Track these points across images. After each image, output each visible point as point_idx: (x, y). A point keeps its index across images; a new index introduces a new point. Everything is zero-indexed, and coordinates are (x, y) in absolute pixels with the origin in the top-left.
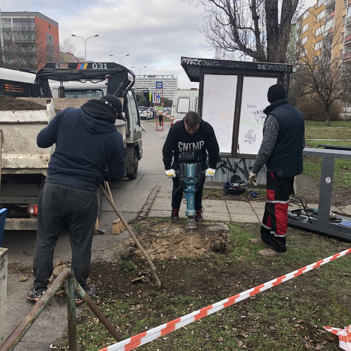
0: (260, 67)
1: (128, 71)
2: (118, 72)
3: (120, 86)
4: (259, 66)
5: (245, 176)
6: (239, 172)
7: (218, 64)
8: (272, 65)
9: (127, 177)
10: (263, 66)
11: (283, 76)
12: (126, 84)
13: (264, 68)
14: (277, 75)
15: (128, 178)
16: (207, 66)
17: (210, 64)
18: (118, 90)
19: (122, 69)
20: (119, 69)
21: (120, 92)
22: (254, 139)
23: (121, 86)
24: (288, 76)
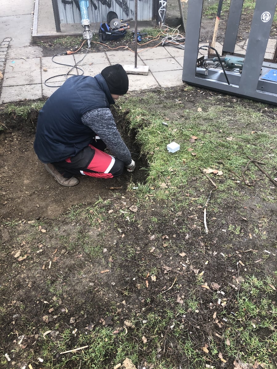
5: (123, 11)
6: (115, 6)
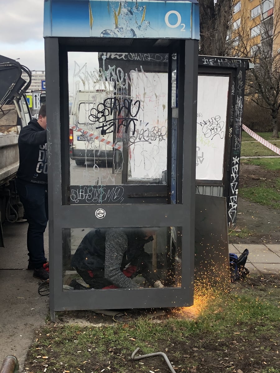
0: (206, 62)
1: (21, 67)
2: (7, 68)
3: (10, 88)
4: (205, 60)
7: (149, 58)
8: (222, 60)
9: (24, 218)
10: (210, 60)
11: (237, 74)
12: (19, 85)
13: (211, 64)
14: (229, 72)
15: (27, 220)
16: (134, 61)
17: (139, 58)
18: (7, 94)
19: (13, 65)
20: (8, 64)
21: (11, 97)
22: (201, 159)
23: (12, 88)
24: (244, 74)
